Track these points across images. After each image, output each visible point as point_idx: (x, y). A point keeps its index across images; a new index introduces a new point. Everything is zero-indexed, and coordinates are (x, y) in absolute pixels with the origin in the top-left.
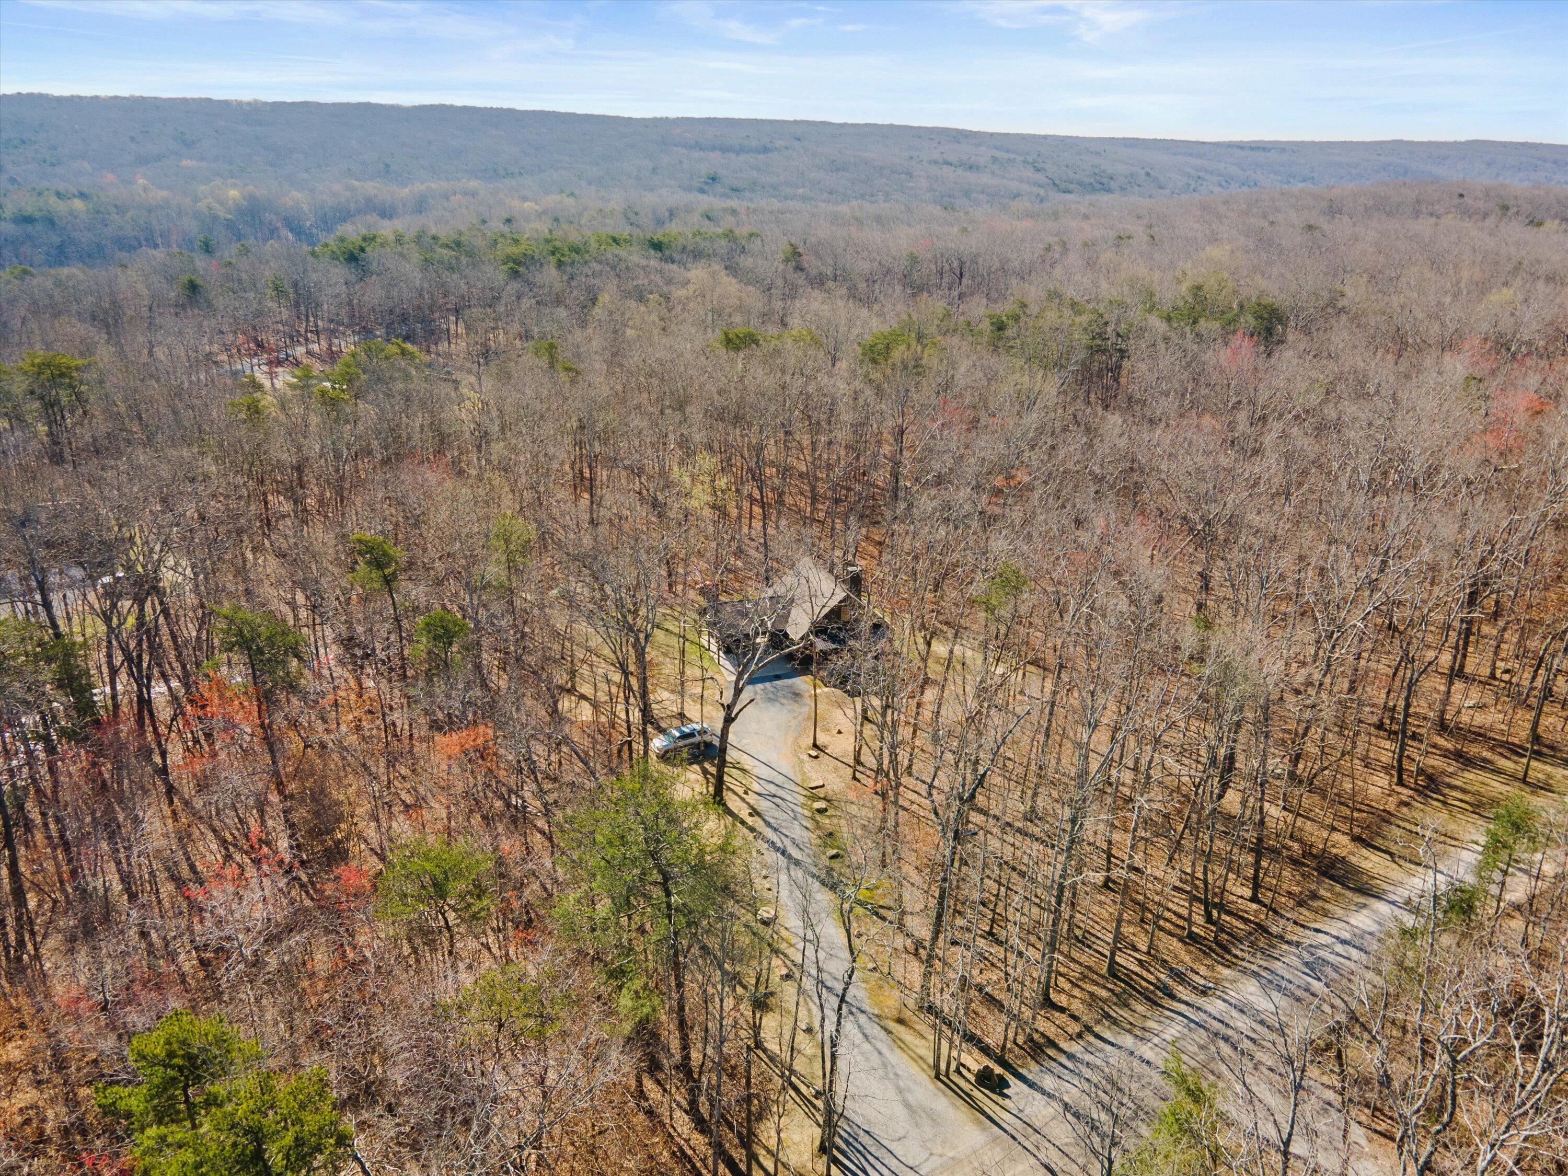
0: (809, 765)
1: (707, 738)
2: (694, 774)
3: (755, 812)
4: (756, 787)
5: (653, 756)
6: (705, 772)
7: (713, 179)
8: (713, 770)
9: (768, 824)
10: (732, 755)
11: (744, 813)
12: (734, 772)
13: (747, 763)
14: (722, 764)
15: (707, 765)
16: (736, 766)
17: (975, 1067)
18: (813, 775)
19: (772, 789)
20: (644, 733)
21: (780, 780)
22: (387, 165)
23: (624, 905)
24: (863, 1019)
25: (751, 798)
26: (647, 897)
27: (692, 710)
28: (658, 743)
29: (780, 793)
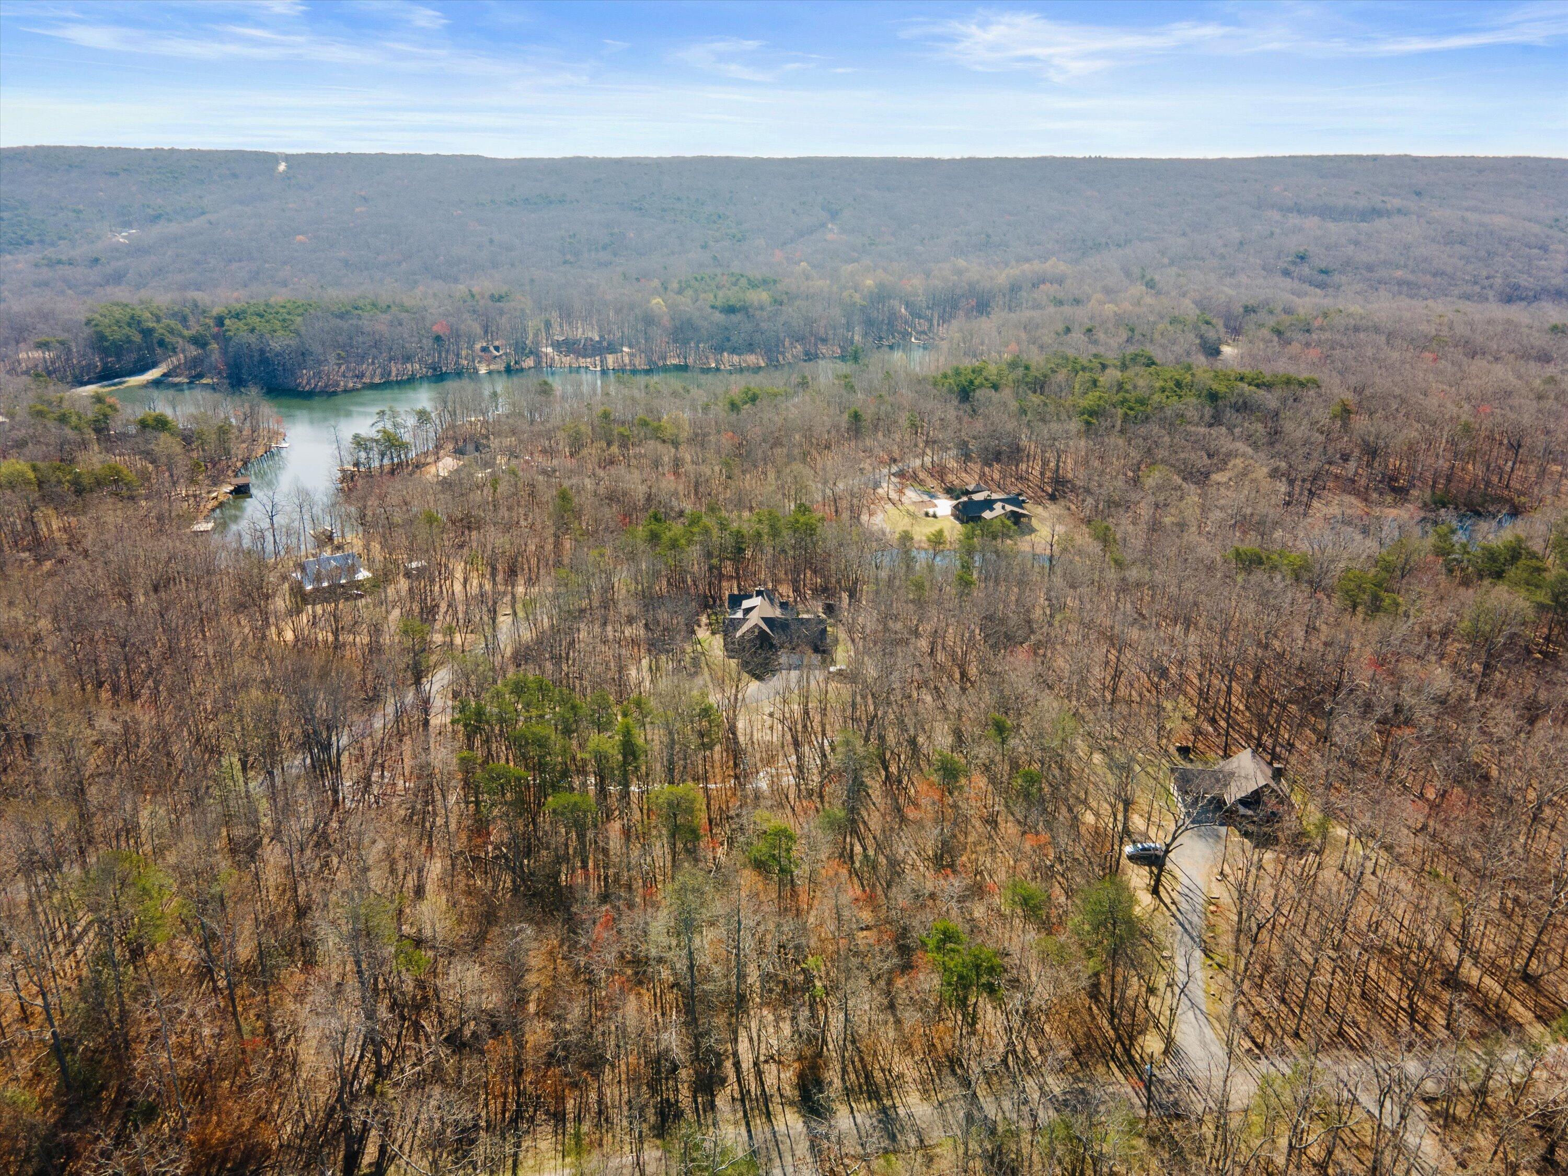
0: (1214, 884)
1: (1157, 853)
2: (1144, 871)
3: (1173, 903)
4: (1178, 888)
5: (1124, 855)
6: (1151, 872)
7: (1302, 258)
8: (1156, 871)
9: (1178, 910)
10: (1169, 866)
11: (1168, 901)
12: (1169, 877)
13: (1177, 872)
14: (1161, 870)
15: (1154, 868)
16: (1170, 873)
17: (1246, 1047)
18: (1215, 890)
19: (1187, 891)
20: (1121, 839)
21: (1193, 887)
22: (988, 236)
23: (1096, 929)
24: (1197, 1012)
25: (1174, 894)
26: (1106, 928)
27: (1152, 833)
28: (1128, 849)
29: (1191, 894)
